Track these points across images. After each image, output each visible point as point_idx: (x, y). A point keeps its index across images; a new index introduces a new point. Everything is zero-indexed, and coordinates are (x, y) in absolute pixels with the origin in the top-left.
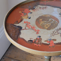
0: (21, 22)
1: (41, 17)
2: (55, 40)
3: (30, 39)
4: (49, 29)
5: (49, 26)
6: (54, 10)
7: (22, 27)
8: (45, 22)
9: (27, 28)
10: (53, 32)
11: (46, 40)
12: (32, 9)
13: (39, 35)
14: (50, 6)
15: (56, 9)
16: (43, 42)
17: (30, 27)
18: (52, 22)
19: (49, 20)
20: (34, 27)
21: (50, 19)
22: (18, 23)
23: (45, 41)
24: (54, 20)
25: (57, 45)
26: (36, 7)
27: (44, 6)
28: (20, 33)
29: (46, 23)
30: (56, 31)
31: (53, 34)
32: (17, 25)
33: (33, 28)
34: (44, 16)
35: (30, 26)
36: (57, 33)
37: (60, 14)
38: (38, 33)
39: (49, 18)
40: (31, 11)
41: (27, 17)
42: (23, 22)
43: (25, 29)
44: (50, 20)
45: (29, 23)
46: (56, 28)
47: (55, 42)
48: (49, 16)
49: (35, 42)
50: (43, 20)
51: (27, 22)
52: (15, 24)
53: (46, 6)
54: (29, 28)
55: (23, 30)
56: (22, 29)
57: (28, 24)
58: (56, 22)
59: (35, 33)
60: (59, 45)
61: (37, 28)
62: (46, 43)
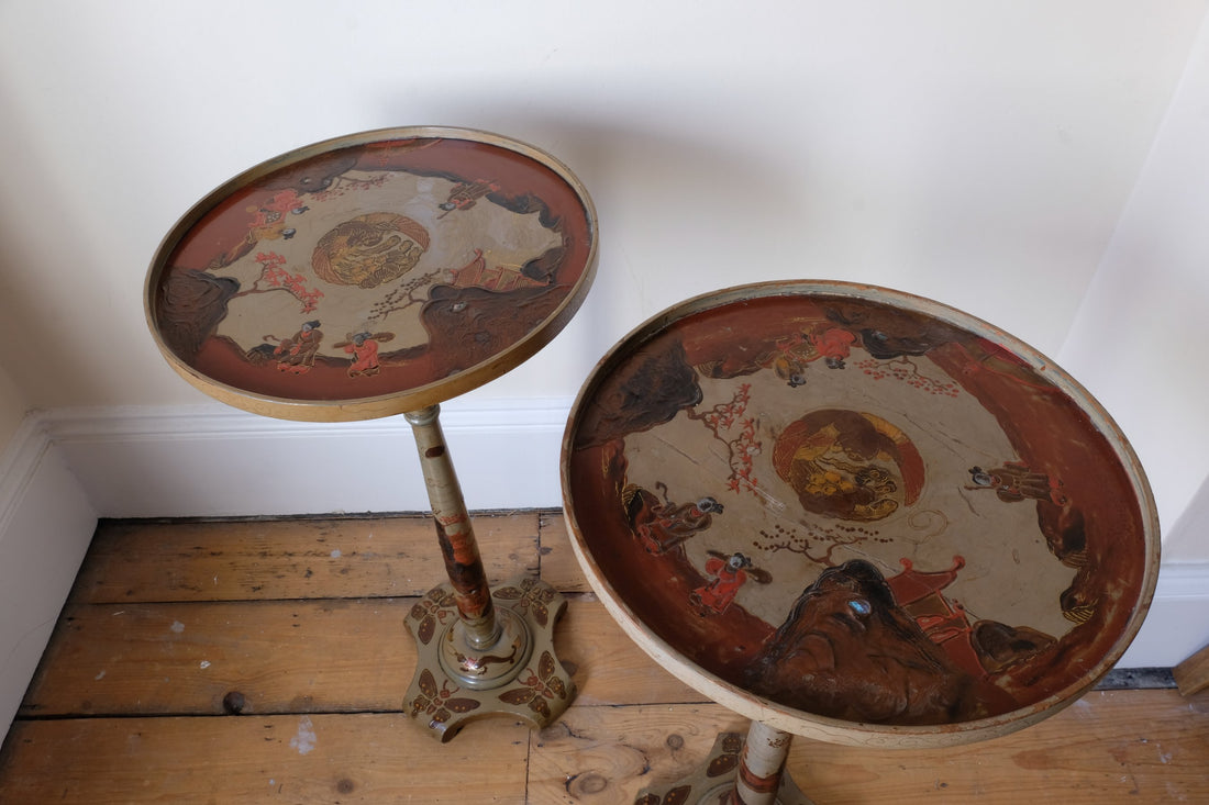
0: (242, 260)
1: (343, 229)
2: (389, 337)
3: (265, 338)
4: (368, 284)
5: (373, 269)
6: (420, 189)
7: (240, 281)
8: (363, 248)
9: (262, 285)
10: (389, 297)
11: (343, 339)
12: (313, 192)
13: (312, 317)
14: (405, 171)
15: (426, 185)
16: (326, 349)
17: (281, 279)
18: (397, 248)
19: (381, 239)
20: (300, 279)
21: (389, 231)
22: (229, 264)
23: (337, 346)
24: (404, 237)
25: (392, 364)
26: (336, 180)
27: (376, 174)
28: (222, 312)
29: (363, 253)
30: (402, 291)
31: (388, 307)
32: (219, 273)
33: (291, 286)
34: (363, 219)
35: (282, 273)
36: (406, 300)
37: (442, 206)
38: (309, 307)
39: (386, 228)
40: (307, 199)
41: (280, 232)
42: (252, 255)
43: (255, 290)
44: (386, 237)
45: (282, 260)
46: (407, 278)
47: (385, 348)
48: (386, 219)
49: (285, 353)
50: (350, 243)
51: (273, 256)
52: (209, 271)
53: (383, 173)
54: (276, 283)
55: (239, 298)
56: (240, 291)
57: (273, 265)
58: (416, 245)
59: (300, 305)
60: (401, 364)
61: (312, 282)
62: (341, 353)
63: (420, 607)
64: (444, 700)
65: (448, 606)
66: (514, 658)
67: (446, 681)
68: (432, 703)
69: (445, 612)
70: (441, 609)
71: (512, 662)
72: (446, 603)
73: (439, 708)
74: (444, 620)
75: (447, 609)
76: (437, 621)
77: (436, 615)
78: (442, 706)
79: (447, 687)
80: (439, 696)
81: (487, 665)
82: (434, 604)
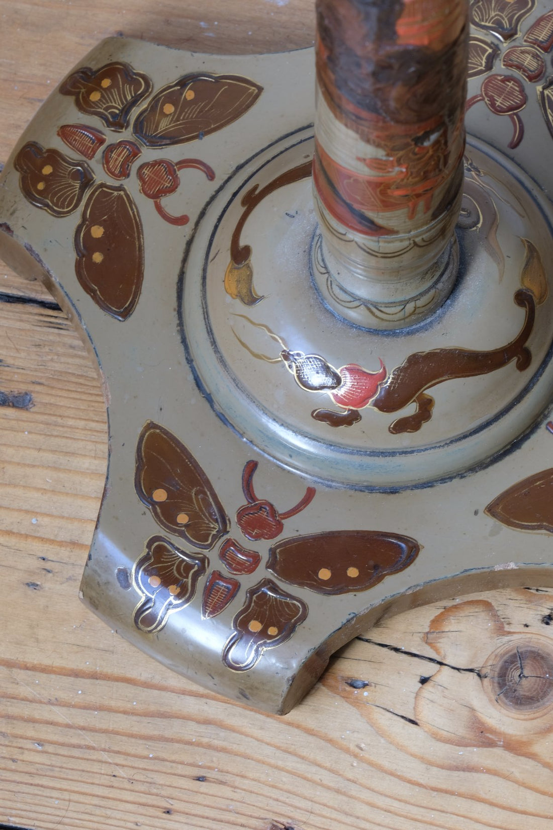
63: (53, 156)
64: (263, 547)
65: (173, 139)
66: (531, 344)
67: (251, 467)
68: (216, 564)
69: (171, 169)
70: (148, 154)
71: (523, 366)
72: (164, 125)
73: (248, 581)
74: (173, 204)
75: (173, 153)
76: (145, 207)
77: (132, 185)
78: (263, 572)
79: (260, 493)
80: (236, 532)
81: (429, 392)
82: (111, 137)
